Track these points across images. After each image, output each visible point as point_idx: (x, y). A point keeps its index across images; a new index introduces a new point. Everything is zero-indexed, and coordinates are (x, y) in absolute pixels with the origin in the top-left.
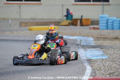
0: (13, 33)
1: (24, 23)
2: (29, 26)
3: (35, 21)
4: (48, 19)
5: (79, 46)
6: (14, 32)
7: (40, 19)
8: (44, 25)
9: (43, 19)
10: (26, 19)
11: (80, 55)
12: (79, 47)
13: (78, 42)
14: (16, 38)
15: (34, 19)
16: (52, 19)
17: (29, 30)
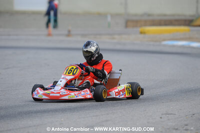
0: (114, 38)
1: (133, 21)
2: (141, 26)
3: (151, 18)
4: (173, 15)
6: (116, 36)
7: (159, 15)
9: (165, 15)
10: (136, 15)
14: (119, 47)
15: (149, 15)
16: (179, 15)
17: (141, 33)
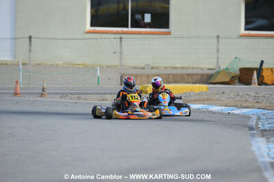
2: (141, 83)
3: (155, 72)
5: (254, 132)
7: (166, 68)
8: (175, 82)
11: (256, 153)
12: (254, 134)
13: (253, 123)
15: (153, 68)
